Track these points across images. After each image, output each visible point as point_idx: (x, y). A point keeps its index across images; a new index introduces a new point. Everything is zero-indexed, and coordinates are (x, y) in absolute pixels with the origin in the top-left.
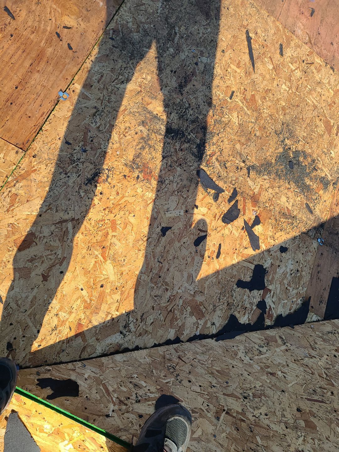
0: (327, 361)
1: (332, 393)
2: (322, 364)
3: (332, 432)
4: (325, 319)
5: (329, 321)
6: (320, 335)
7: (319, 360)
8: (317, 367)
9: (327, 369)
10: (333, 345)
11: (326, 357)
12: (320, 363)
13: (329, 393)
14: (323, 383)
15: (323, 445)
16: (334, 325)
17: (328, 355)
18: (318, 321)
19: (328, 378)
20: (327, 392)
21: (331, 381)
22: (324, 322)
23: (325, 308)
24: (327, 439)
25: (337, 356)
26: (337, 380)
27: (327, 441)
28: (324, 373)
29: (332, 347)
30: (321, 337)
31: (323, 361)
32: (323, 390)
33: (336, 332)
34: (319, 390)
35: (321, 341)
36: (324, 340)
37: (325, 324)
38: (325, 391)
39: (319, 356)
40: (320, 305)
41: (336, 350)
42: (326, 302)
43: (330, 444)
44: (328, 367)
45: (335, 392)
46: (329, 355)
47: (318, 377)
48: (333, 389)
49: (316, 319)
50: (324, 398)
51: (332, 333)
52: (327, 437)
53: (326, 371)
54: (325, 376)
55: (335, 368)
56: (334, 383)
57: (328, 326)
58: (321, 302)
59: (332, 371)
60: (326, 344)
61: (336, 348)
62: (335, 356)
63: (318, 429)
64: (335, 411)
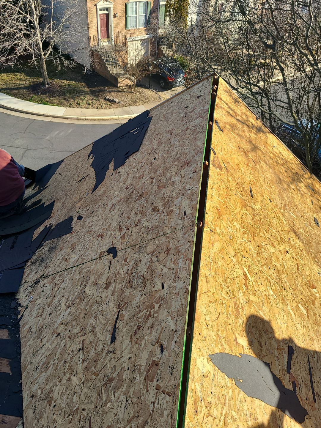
0: (58, 415)
1: (84, 410)
2: (61, 420)
3: (111, 410)
4: (22, 416)
5: (24, 412)
6: (36, 421)
7: (58, 423)
8: (63, 425)
9: (65, 415)
10: (45, 408)
11: (55, 416)
12: (60, 423)
13: (84, 412)
14: (76, 419)
15: (121, 420)
16: (28, 407)
17: (54, 414)
18: (23, 423)
19: (72, 414)
20: (83, 414)
21: (75, 410)
22: (24, 417)
23: (10, 417)
24: (116, 415)
25: (54, 404)
26: (74, 405)
27: (117, 415)
28: (68, 418)
29: (47, 409)
30: (38, 420)
31: (59, 418)
32: (81, 418)
33: (34, 405)
34: (81, 423)
35: (41, 420)
36: (41, 417)
37: (26, 417)
38: (82, 416)
39: (54, 423)
40: (6, 423)
41: (49, 405)
42: (4, 416)
43: (119, 413)
44: (63, 414)
45: (83, 407)
46: (53, 412)
47: (72, 424)
48: (80, 410)
49: (21, 426)
50: (88, 418)
51: (35, 409)
52: (114, 415)
53: (67, 416)
54: (70, 417)
55: (64, 406)
56: (75, 408)
57: (28, 413)
58: (3, 422)
59: (67, 409)
60: (44, 416)
61: (48, 405)
62: (54, 406)
63: (110, 424)
64: (96, 407)
